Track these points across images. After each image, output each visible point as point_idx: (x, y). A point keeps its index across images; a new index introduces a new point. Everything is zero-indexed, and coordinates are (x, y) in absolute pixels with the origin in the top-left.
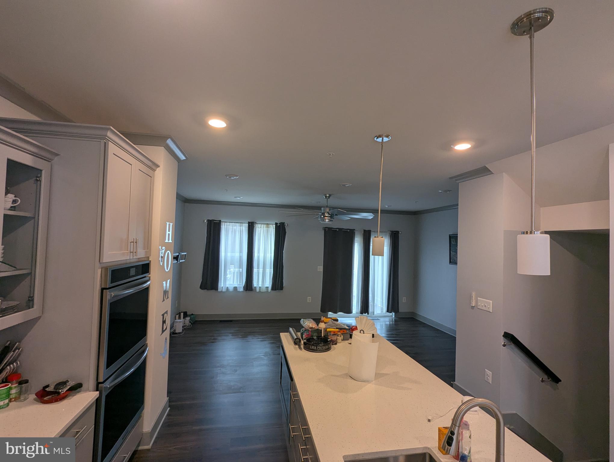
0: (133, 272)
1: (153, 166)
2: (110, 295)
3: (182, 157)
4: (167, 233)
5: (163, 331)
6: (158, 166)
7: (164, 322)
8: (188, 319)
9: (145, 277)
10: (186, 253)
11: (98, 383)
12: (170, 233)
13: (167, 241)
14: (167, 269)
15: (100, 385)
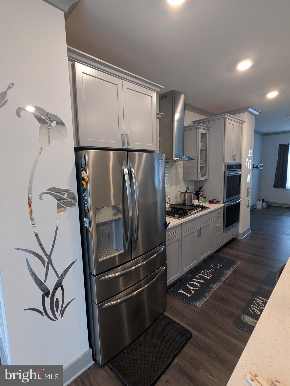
0: (234, 167)
1: (242, 122)
2: (227, 173)
3: (257, 113)
4: (249, 151)
5: (247, 196)
6: (245, 122)
7: (248, 192)
8: (265, 203)
9: (239, 170)
10: (262, 165)
11: (224, 202)
12: (251, 152)
13: (249, 155)
14: (250, 168)
15: (224, 203)
